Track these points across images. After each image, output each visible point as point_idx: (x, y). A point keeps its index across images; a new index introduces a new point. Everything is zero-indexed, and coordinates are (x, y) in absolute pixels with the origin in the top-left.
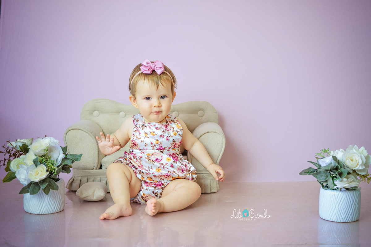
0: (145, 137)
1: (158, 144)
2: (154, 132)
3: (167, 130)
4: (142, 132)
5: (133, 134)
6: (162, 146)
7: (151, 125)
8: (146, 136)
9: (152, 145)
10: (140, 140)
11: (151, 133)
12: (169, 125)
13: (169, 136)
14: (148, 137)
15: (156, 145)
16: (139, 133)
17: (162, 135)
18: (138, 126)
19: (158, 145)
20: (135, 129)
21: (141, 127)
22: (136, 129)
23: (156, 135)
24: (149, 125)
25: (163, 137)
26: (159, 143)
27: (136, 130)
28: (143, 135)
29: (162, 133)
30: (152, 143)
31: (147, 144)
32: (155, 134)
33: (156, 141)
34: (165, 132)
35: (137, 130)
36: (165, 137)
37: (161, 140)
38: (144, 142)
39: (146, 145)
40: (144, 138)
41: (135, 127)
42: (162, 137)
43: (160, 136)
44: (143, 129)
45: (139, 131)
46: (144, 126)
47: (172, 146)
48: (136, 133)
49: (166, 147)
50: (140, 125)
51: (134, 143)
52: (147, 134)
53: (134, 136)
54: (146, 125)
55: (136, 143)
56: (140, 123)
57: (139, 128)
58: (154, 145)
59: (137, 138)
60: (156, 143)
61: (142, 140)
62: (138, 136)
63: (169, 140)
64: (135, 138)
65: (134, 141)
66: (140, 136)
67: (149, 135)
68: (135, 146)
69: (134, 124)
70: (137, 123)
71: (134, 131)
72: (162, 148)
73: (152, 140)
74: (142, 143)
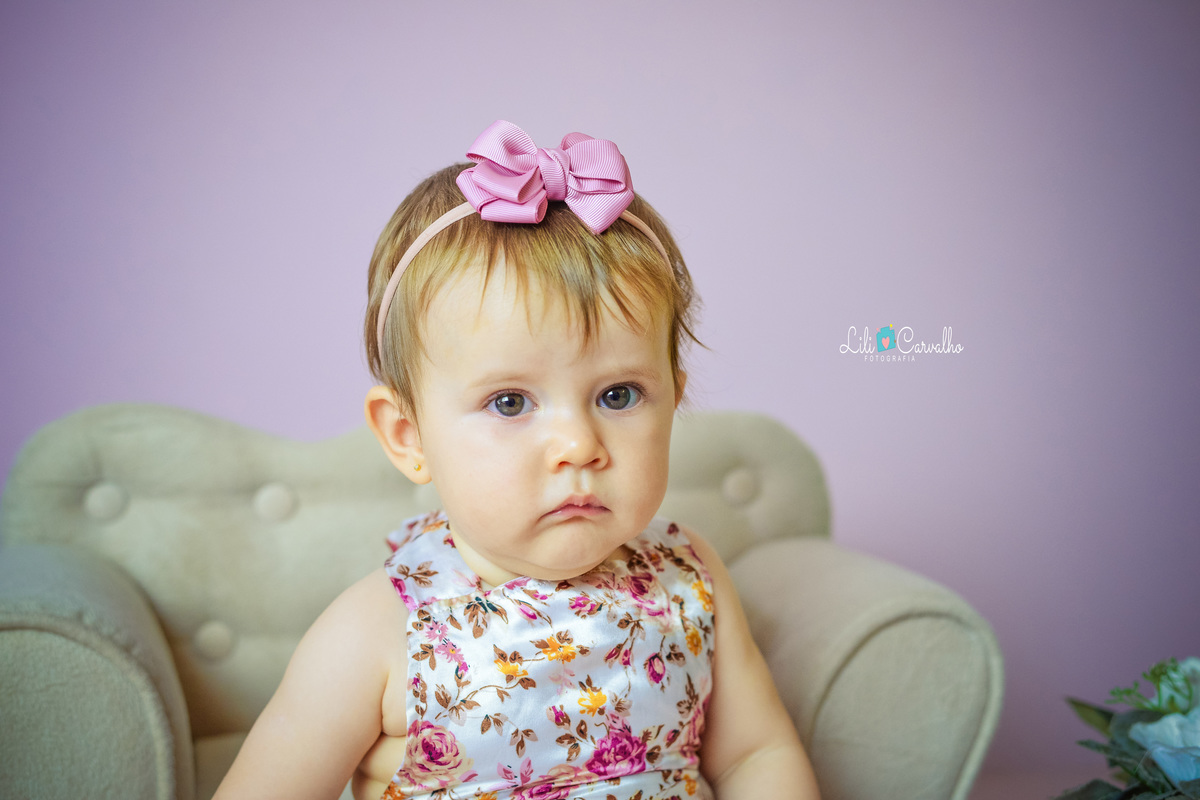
0: (503, 684)
1: (601, 712)
2: (564, 638)
3: (654, 614)
4: (477, 652)
5: (416, 681)
6: (630, 721)
7: (534, 595)
8: (509, 678)
9: (562, 731)
10: (473, 718)
11: (543, 645)
12: (648, 578)
13: (666, 651)
14: (527, 683)
15: (592, 720)
16: (454, 665)
17: (620, 647)
18: (438, 612)
19: (603, 718)
20: (421, 638)
21: (460, 613)
22: (431, 636)
23: (584, 651)
24: (518, 594)
25: (627, 663)
26: (609, 706)
27: (426, 641)
28: (486, 674)
29: (622, 635)
30: (560, 718)
31: (527, 732)
32: (573, 647)
33: (586, 695)
34: (638, 624)
35: (435, 643)
36: (639, 661)
37: (616, 682)
38: (506, 725)
39: (521, 744)
40: (502, 694)
41: (419, 626)
42: (617, 662)
43: (610, 656)
44: (478, 632)
45: (450, 649)
46: (480, 608)
47: (686, 728)
48: (433, 665)
49: (653, 734)
50: (450, 603)
51: (427, 747)
52: (516, 664)
53: (419, 689)
54: (493, 599)
55: (448, 738)
56: (449, 590)
57: (449, 625)
58: (575, 724)
59: (444, 700)
60: (591, 710)
61: (491, 713)
62: (451, 686)
63: (664, 679)
64: (432, 704)
65: (426, 733)
66: (467, 683)
67: (530, 666)
68: (434, 767)
69: (401, 601)
70: (426, 593)
71: (416, 656)
72: (629, 738)
73: (559, 693)
74: (493, 731)
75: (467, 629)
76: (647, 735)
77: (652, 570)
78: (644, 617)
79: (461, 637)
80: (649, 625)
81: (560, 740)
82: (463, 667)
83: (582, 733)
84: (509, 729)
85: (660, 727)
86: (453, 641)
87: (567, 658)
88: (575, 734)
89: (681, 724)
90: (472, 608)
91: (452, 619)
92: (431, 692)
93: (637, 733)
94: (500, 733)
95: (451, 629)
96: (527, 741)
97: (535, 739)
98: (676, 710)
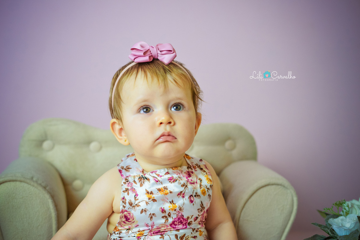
0: (147, 200)
1: (175, 210)
2: (166, 188)
3: (191, 183)
4: (141, 190)
5: (123, 198)
6: (184, 213)
7: (159, 175)
8: (149, 199)
9: (163, 215)
10: (139, 209)
11: (159, 190)
12: (192, 173)
13: (194, 194)
14: (154, 200)
15: (172, 212)
16: (134, 194)
17: (181, 192)
18: (131, 179)
19: (175, 212)
20: (126, 186)
21: (137, 180)
22: (128, 186)
23: (171, 192)
24: (154, 175)
25: (183, 197)
26: (178, 209)
27: (127, 187)
28: (143, 197)
29: (182, 189)
30: (163, 211)
31: (153, 214)
32: (168, 191)
33: (171, 205)
34: (186, 186)
35: (129, 188)
36: (187, 197)
37: (180, 202)
38: (147, 212)
39: (151, 217)
40: (147, 203)
41: (125, 183)
42: (181, 197)
43: (179, 194)
44: (141, 185)
45: (133, 190)
46: (143, 179)
47: (200, 217)
48: (128, 194)
49: (190, 218)
50: (134, 177)
51: (126, 217)
52: (151, 195)
53: (124, 201)
54: (147, 176)
55: (131, 215)
56: (134, 173)
57: (133, 183)
58: (167, 213)
59: (131, 204)
60: (172, 209)
61: (144, 208)
62: (133, 200)
63: (194, 202)
64: (127, 205)
65: (125, 213)
66: (138, 199)
67: (155, 196)
68: (127, 222)
69: (121, 176)
70: (128, 174)
71: (124, 191)
72: (183, 218)
73: (164, 204)
74: (144, 213)
75: (139, 184)
76: (188, 218)
77: (193, 170)
78: (189, 184)
79: (137, 186)
80: (190, 186)
81: (163, 217)
82: (137, 195)
83: (169, 216)
84: (148, 213)
85: (192, 216)
86: (134, 187)
87: (166, 194)
88: (167, 216)
89: (199, 215)
90: (141, 178)
91: (134, 181)
92: (127, 202)
93: (185, 217)
94: (146, 214)
95: (134, 184)
96: (153, 217)
97: (156, 216)
98: (197, 211)
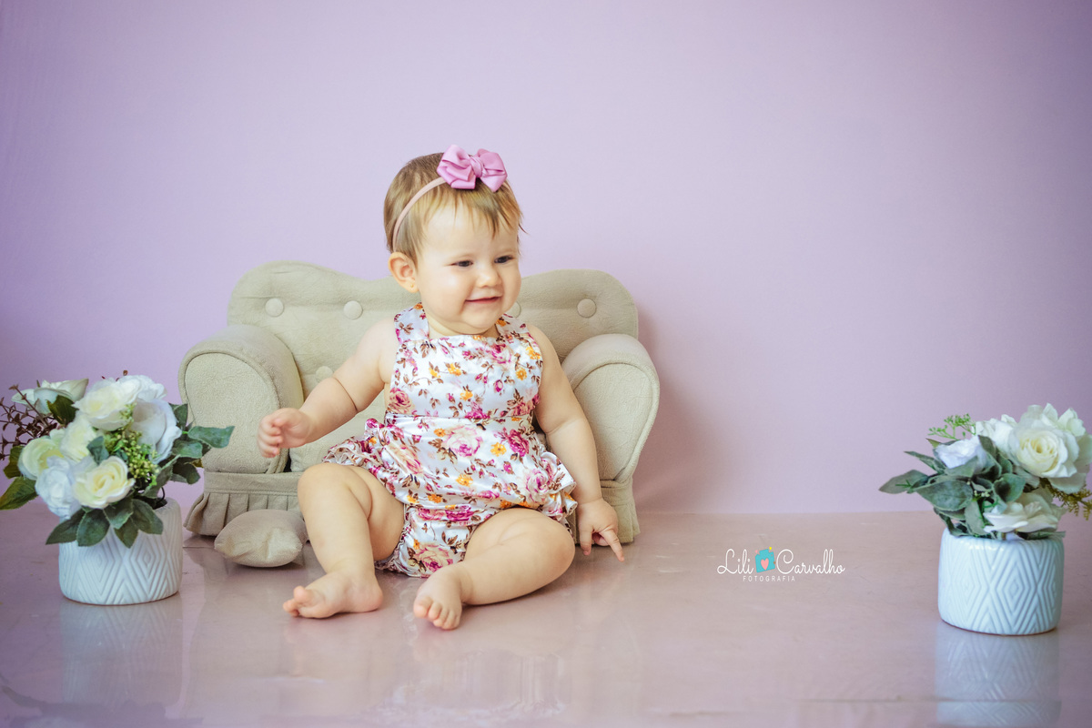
0: (430, 378)
1: (469, 400)
2: (457, 365)
3: (500, 362)
4: (422, 363)
5: (397, 371)
6: (482, 407)
7: (450, 345)
8: (433, 377)
9: (451, 404)
10: (416, 389)
11: (448, 366)
12: (504, 346)
13: (504, 378)
14: (440, 381)
15: (465, 403)
16: (413, 367)
17: (481, 375)
18: (410, 346)
19: (469, 403)
20: (402, 355)
21: (418, 348)
22: (406, 355)
23: (464, 373)
24: (444, 343)
25: (485, 382)
26: (473, 399)
27: (403, 357)
28: (424, 372)
29: (483, 371)
30: (451, 399)
31: (436, 400)
32: (460, 370)
33: (465, 392)
34: (491, 367)
35: (407, 358)
36: (491, 383)
37: (478, 389)
38: (428, 395)
39: (434, 404)
40: (429, 382)
41: (401, 350)
42: (481, 382)
43: (477, 378)
44: (424, 356)
45: (412, 361)
46: (427, 346)
47: (511, 411)
48: (404, 367)
49: (493, 412)
50: (416, 342)
51: (398, 398)
52: (437, 372)
53: (397, 374)
54: (433, 343)
55: (406, 396)
56: (417, 337)
57: (413, 351)
58: (457, 403)
59: (406, 381)
60: (465, 398)
61: (424, 389)
62: (410, 376)
63: (502, 391)
64: (401, 381)
65: (398, 392)
66: (417, 375)
68: (400, 405)
69: (397, 339)
70: (407, 337)
71: (399, 362)
72: (480, 413)
73: (453, 388)
74: (423, 396)
75: (420, 354)
76: (489, 413)
77: (507, 343)
78: (496, 363)
79: (417, 357)
80: (497, 367)
81: (450, 408)
82: (416, 368)
83: (461, 407)
84: (429, 397)
85: (498, 409)
86: (414, 358)
87: (458, 374)
88: (457, 407)
89: (508, 409)
90: (424, 345)
91: (415, 349)
92: (402, 377)
93: (484, 411)
94: (426, 398)
95: (414, 353)
96: (436, 405)
97: (440, 404)
98: (507, 403)
